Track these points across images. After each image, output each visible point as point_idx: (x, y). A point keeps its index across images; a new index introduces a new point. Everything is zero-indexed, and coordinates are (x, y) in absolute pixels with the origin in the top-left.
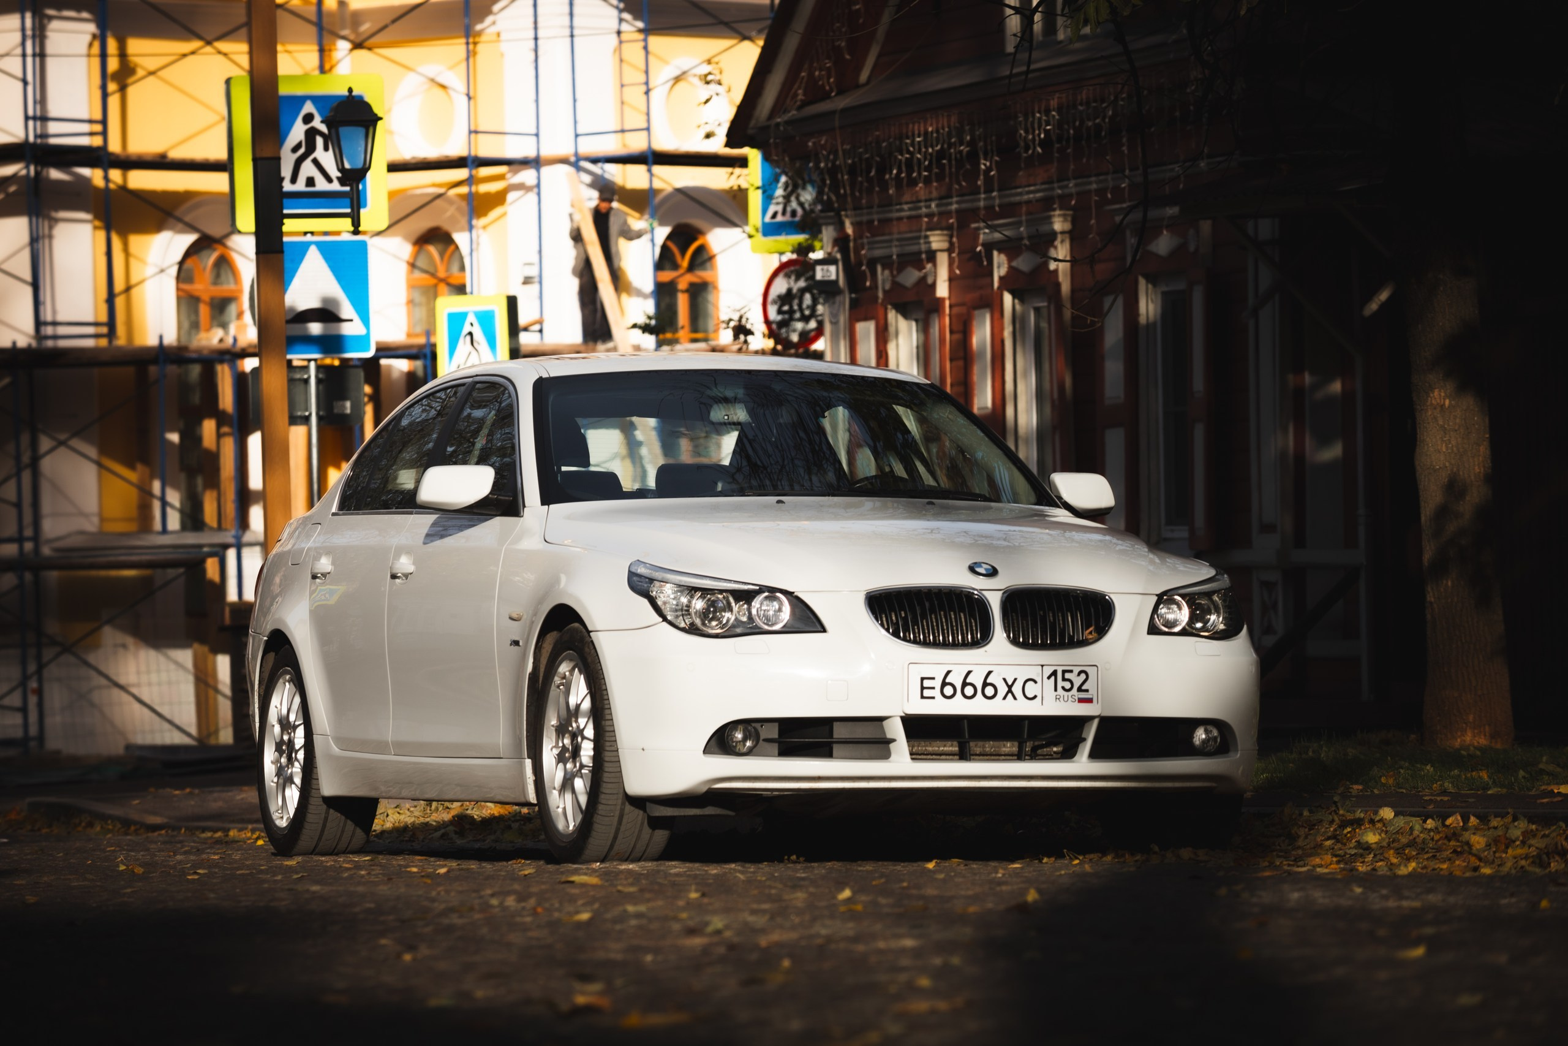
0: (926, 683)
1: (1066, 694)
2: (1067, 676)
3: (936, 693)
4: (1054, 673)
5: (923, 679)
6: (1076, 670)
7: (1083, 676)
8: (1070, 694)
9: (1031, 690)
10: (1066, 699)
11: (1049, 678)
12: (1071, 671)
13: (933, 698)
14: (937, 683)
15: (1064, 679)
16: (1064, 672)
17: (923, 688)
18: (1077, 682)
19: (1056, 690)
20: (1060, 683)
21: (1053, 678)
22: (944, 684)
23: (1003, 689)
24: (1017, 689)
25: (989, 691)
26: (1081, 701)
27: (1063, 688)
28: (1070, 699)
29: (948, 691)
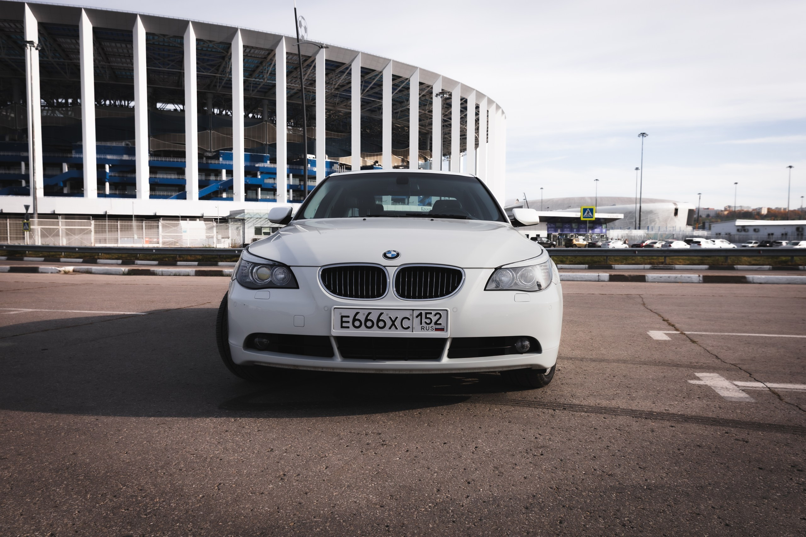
0: (344, 319)
1: (428, 326)
2: (428, 316)
3: (350, 325)
4: (421, 314)
5: (342, 317)
6: (434, 313)
7: (438, 316)
8: (430, 326)
9: (406, 323)
10: (428, 329)
11: (417, 317)
12: (431, 313)
13: (348, 327)
14: (350, 320)
15: (426, 318)
16: (426, 314)
17: (342, 322)
18: (434, 319)
19: (421, 324)
20: (424, 320)
21: (419, 317)
22: (355, 320)
23: (389, 323)
24: (397, 323)
25: (381, 324)
26: (437, 330)
27: (426, 322)
28: (430, 328)
29: (357, 324)
